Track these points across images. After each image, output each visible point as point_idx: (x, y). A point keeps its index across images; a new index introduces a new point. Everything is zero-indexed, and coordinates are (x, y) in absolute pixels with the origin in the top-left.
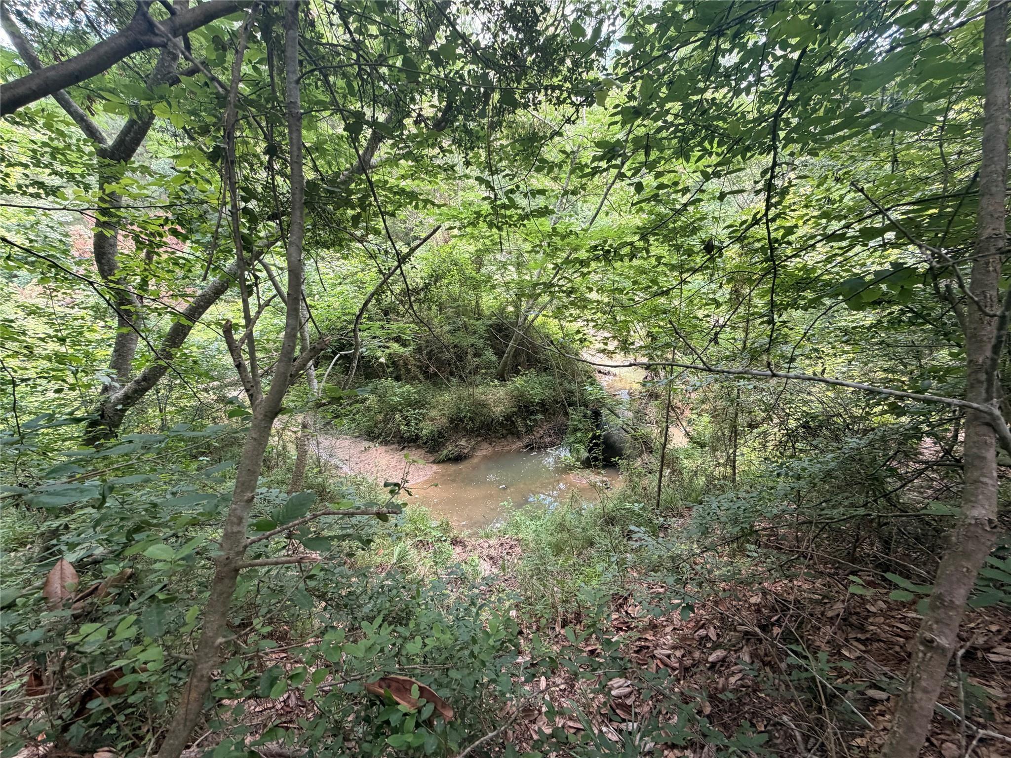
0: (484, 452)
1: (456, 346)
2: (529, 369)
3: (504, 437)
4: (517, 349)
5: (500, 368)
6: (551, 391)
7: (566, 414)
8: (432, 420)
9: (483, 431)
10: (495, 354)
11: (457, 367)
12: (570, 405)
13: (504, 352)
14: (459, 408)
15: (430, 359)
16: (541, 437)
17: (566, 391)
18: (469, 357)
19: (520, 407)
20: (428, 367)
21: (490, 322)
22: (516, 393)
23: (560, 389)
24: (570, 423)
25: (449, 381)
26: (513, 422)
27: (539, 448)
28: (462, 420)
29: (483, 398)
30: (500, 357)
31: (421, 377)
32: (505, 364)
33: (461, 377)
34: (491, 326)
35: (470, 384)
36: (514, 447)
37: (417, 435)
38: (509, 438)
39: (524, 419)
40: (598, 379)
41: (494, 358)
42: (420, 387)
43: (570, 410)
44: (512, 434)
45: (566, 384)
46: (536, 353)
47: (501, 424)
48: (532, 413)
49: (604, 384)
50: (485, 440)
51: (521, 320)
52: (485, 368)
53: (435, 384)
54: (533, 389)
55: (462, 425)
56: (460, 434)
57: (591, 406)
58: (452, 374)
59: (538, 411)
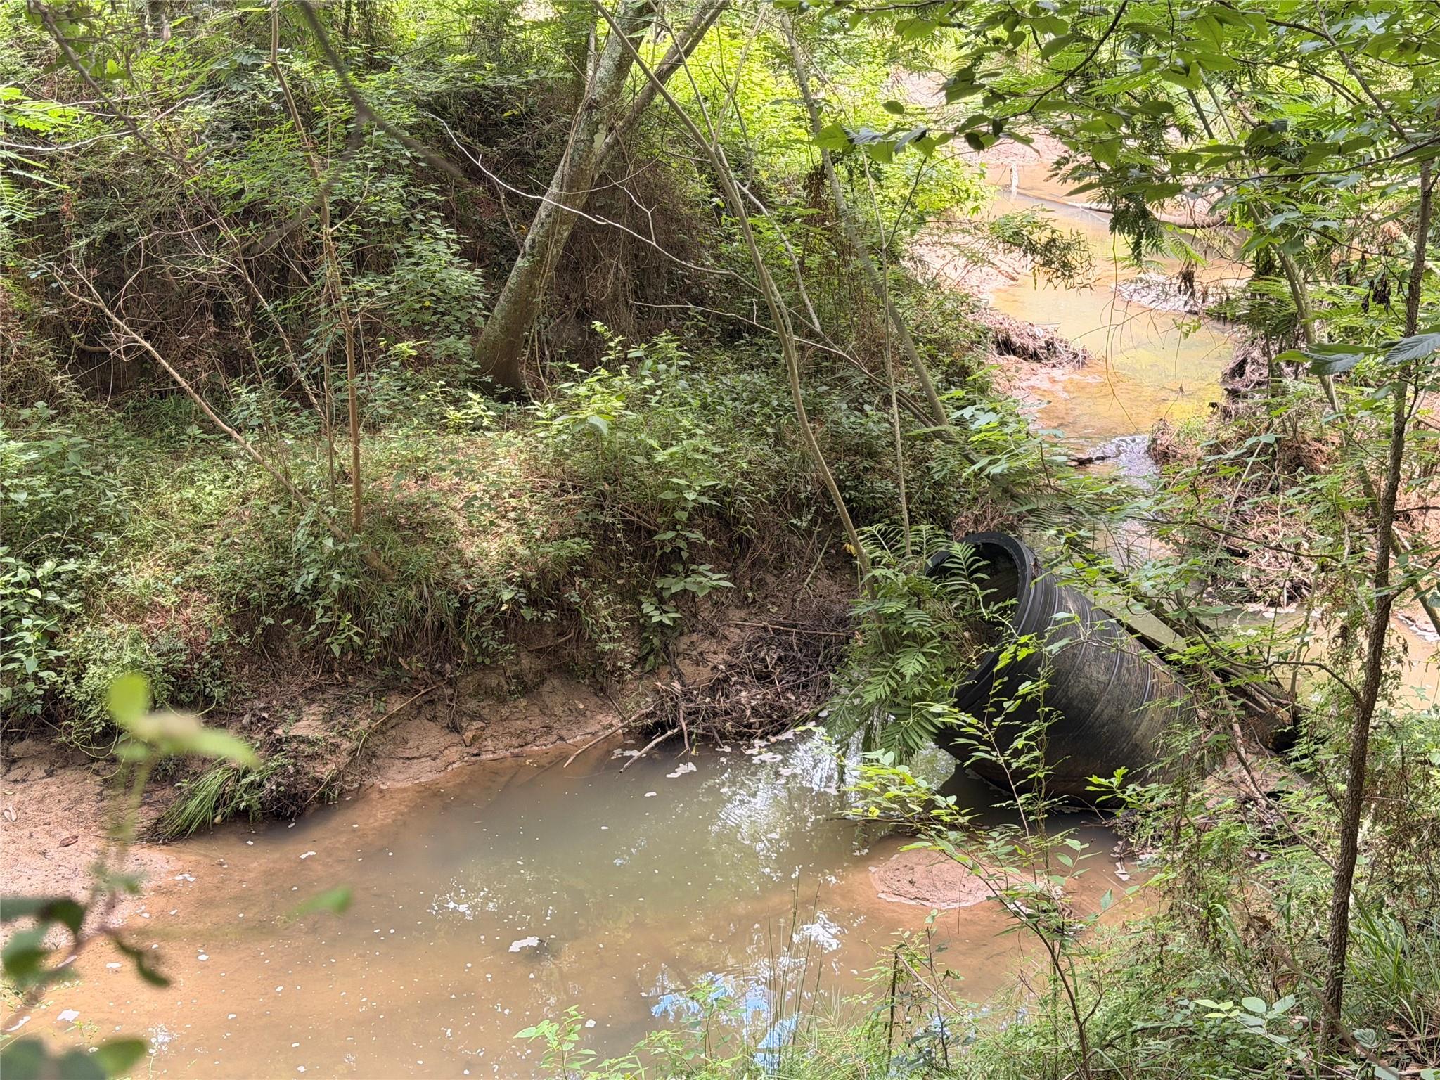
0: (424, 772)
1: (252, 213)
2: (646, 335)
3: (527, 688)
4: (580, 233)
5: (491, 329)
6: (762, 449)
7: (842, 564)
8: (137, 610)
9: (413, 664)
10: (470, 255)
11: (262, 330)
12: (863, 515)
13: (511, 250)
14: (280, 547)
15: (108, 286)
16: (718, 686)
17: (839, 446)
18: (329, 269)
19: (604, 535)
20: (99, 327)
21: (434, 84)
22: (580, 461)
23: (812, 434)
24: (862, 607)
25: (221, 401)
26: (569, 612)
27: (706, 740)
28: (298, 609)
29: (413, 491)
30: (495, 274)
31: (61, 380)
32: (521, 310)
33: (284, 379)
34: (437, 105)
35: (340, 417)
36: (578, 738)
37: (52, 696)
38: (554, 693)
39: (630, 595)
40: (998, 384)
41: (464, 278)
42: (63, 437)
43: (861, 545)
44: (567, 672)
45: (839, 410)
46: (681, 249)
47: (508, 622)
48: (669, 562)
49: (1030, 407)
50: (426, 707)
51: (597, 73)
52: (417, 331)
53: (141, 422)
54: (669, 436)
55: (297, 637)
56: (293, 685)
57: (965, 518)
58: (235, 364)
59: (698, 553)
